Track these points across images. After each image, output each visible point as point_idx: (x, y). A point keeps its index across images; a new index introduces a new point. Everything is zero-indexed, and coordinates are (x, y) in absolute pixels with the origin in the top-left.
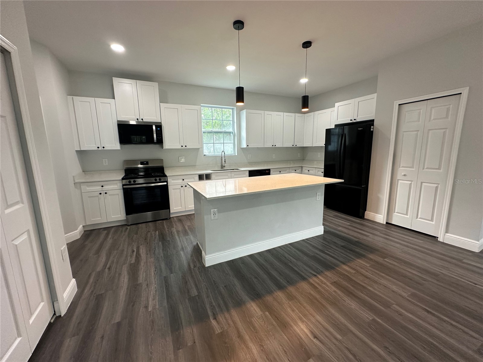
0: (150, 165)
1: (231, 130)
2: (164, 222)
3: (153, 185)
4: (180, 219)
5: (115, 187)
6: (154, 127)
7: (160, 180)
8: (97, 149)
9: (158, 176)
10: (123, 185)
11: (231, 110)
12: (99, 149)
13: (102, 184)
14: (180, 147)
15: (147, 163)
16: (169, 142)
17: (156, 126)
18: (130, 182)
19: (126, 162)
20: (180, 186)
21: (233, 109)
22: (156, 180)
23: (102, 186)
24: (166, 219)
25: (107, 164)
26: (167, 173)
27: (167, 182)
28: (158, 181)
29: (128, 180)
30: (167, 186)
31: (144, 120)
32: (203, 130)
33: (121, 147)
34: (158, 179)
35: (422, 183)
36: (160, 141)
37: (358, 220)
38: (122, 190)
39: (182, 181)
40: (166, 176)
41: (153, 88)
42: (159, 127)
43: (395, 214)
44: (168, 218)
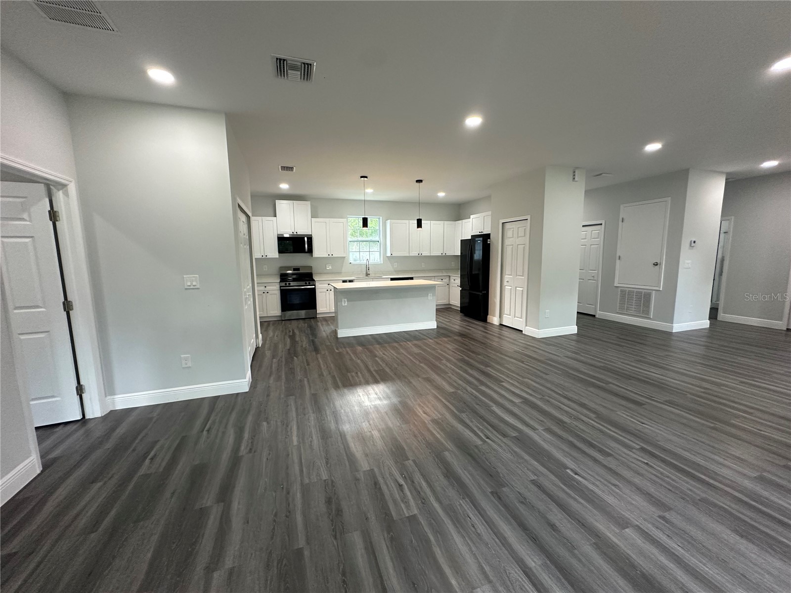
0: (301, 271)
1: (377, 239)
2: (312, 320)
3: (303, 287)
4: (325, 319)
5: (274, 288)
6: (306, 239)
7: (309, 283)
8: (261, 257)
9: (308, 281)
10: (281, 287)
11: (378, 219)
12: (263, 257)
13: (266, 285)
14: (327, 256)
15: (298, 269)
16: (318, 252)
17: (308, 238)
18: (286, 284)
19: (281, 268)
20: (325, 290)
21: (379, 218)
22: (306, 283)
23: (265, 287)
24: (314, 318)
25: (267, 269)
26: (315, 278)
27: (315, 285)
28: (308, 284)
29: (285, 283)
30: (315, 289)
31: (298, 233)
32: (350, 239)
33: (279, 256)
34: (307, 282)
35: (516, 287)
36: (310, 251)
37: (481, 323)
38: (279, 291)
39: (327, 285)
40: (314, 280)
41: (306, 206)
42: (310, 239)
43: (505, 315)
44: (315, 318)
